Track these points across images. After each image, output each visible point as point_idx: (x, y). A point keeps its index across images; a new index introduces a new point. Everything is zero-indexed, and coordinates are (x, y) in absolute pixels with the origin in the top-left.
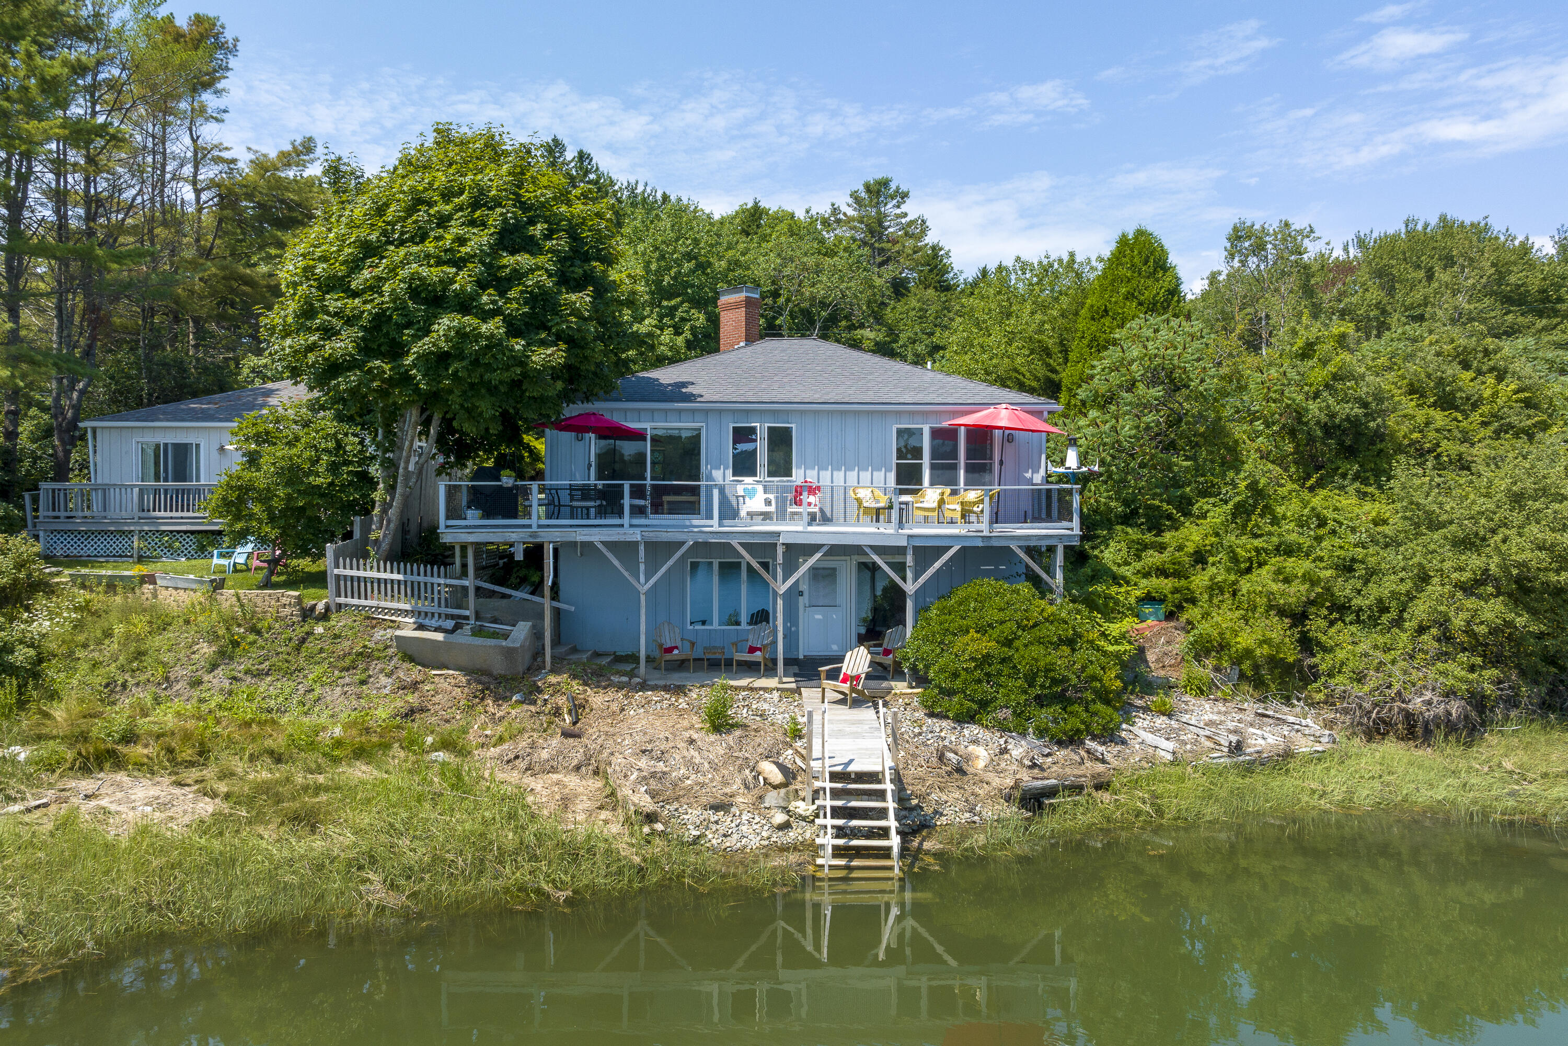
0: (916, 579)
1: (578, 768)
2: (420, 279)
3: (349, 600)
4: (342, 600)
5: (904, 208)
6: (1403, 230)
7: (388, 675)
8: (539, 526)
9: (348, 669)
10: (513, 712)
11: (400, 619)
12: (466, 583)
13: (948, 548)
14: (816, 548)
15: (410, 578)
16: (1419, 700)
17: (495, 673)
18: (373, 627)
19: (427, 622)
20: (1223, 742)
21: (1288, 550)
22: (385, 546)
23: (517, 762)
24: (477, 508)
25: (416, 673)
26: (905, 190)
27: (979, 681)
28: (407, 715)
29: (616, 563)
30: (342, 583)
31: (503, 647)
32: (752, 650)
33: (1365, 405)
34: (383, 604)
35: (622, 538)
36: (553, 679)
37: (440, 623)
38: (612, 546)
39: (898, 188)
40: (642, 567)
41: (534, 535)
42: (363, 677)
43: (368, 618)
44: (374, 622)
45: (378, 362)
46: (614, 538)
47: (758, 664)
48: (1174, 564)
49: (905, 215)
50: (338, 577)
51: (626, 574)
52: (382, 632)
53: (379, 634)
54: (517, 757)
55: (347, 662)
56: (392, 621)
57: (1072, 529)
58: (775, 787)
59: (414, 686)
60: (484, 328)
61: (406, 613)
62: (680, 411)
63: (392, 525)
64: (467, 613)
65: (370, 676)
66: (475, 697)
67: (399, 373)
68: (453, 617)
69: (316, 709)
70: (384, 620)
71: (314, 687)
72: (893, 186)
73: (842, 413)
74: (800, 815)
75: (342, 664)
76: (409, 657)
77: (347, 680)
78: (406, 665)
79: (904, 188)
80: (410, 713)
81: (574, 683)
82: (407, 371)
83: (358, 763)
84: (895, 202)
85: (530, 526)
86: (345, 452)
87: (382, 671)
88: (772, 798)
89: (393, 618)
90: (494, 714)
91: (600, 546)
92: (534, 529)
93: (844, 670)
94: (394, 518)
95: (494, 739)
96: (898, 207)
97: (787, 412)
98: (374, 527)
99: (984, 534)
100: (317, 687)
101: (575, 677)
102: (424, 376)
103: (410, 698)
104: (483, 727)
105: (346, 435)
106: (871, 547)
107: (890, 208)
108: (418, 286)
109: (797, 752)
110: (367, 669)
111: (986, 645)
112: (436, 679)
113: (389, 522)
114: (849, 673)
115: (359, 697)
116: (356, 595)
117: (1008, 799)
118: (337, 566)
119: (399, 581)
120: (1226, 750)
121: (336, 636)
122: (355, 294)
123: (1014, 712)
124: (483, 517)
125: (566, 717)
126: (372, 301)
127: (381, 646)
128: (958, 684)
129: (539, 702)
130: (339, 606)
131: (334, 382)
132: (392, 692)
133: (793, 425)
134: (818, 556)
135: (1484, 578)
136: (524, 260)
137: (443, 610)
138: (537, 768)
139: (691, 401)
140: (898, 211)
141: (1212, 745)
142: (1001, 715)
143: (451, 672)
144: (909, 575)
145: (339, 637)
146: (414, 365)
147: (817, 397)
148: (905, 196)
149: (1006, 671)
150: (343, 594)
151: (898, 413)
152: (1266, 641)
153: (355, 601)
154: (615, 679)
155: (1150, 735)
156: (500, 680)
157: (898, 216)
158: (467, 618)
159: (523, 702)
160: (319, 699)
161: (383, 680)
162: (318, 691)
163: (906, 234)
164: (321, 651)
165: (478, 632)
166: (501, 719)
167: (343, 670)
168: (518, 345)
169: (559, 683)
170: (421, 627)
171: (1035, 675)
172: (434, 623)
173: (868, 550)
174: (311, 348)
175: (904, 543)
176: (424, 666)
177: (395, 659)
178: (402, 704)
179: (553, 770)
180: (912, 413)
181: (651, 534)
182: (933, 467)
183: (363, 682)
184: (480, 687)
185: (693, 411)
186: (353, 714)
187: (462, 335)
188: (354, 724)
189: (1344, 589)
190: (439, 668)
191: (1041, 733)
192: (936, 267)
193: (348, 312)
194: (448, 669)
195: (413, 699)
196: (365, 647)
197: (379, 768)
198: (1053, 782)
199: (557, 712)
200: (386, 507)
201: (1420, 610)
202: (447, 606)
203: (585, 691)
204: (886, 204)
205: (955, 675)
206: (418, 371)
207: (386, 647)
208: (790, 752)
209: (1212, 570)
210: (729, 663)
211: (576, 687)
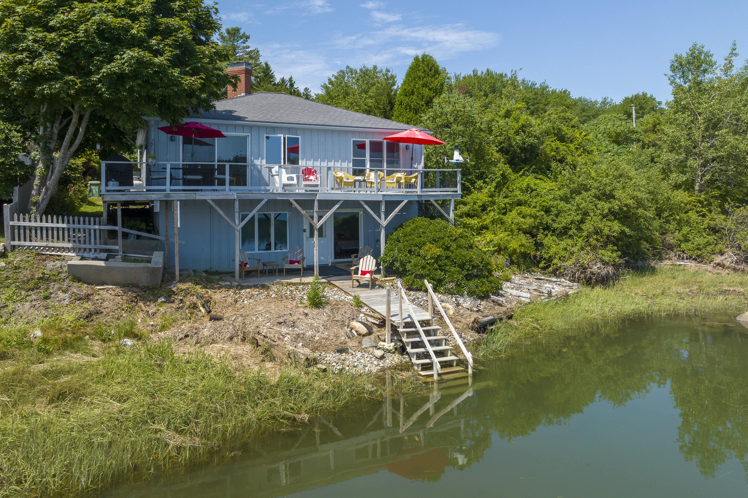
0: (386, 218)
1: (231, 339)
2: (106, 25)
3: (22, 243)
4: (16, 243)
5: (247, 44)
6: (472, 75)
7: (65, 292)
8: (171, 190)
9: (33, 290)
10: (161, 309)
11: (64, 254)
12: (116, 228)
13: (401, 202)
14: (334, 202)
15: (71, 226)
16: (596, 267)
17: (141, 285)
18: (44, 260)
19: (86, 255)
20: (544, 291)
21: (520, 203)
22: (43, 206)
23: (187, 339)
24: (116, 181)
25: (85, 289)
26: (248, 35)
27: (436, 269)
28: (87, 317)
29: (221, 212)
30: (16, 231)
31: (148, 268)
32: (292, 262)
33: (538, 138)
34: (50, 244)
35: (225, 197)
36: (182, 286)
37: (96, 255)
38: (218, 202)
39: (244, 33)
40: (237, 215)
41: (168, 195)
42: (47, 294)
43: (38, 254)
44: (44, 257)
45: (71, 77)
46: (221, 197)
47: (300, 270)
48: (474, 211)
49: (249, 47)
50: (13, 227)
51: (227, 219)
52: (52, 263)
53: (50, 264)
54: (187, 336)
55: (31, 285)
56: (58, 256)
57: (457, 192)
58: (364, 336)
59: (87, 297)
60: (156, 60)
61: (69, 250)
62: (235, 126)
63: (49, 192)
64: (117, 247)
65: (51, 293)
66: (132, 301)
67: (86, 86)
68: (105, 251)
69: (13, 319)
70: (51, 255)
71: (8, 303)
72: (242, 32)
73: (325, 131)
74: (387, 350)
75: (27, 286)
76: (77, 279)
77: (34, 297)
78: (76, 284)
79: (247, 34)
80: (89, 316)
81: (198, 287)
82: (94, 85)
83: (67, 352)
84: (242, 40)
85: (165, 190)
86: (12, 142)
87: (59, 289)
88: (366, 342)
89: (59, 253)
90: (148, 312)
91: (211, 202)
92: (168, 192)
93: (360, 269)
94: (51, 187)
95: (158, 328)
96: (244, 43)
97: (296, 129)
98: (34, 192)
99: (418, 193)
100: (10, 303)
101: (197, 284)
102: (107, 89)
103: (86, 305)
104: (144, 320)
105: (10, 130)
106: (364, 201)
107: (239, 43)
108: (104, 29)
109: (366, 314)
110: (48, 288)
111: (438, 251)
112: (100, 292)
113: (47, 190)
114: (363, 270)
115: (47, 308)
116: (28, 238)
117: (472, 329)
118: (12, 219)
119: (63, 229)
120: (547, 295)
121: (16, 268)
122: (51, 29)
123: (456, 284)
124: (120, 185)
125: (201, 308)
126: (68, 35)
127: (55, 273)
128: (425, 272)
129: (176, 301)
130: (14, 247)
131: (39, 88)
132: (71, 302)
133: (299, 137)
134: (337, 206)
135: (611, 212)
136: (174, 22)
137: (98, 246)
138: (203, 341)
139: (241, 120)
140: (244, 45)
141: (538, 293)
142: (450, 286)
143: (110, 287)
144: (383, 216)
145: (19, 268)
146: (100, 81)
147: (311, 122)
148: (248, 37)
149: (449, 263)
150: (17, 238)
151: (354, 132)
152: (522, 245)
153: (28, 243)
154: (222, 283)
155: (514, 291)
156: (145, 289)
157: (244, 48)
158: (117, 251)
159: (165, 302)
160: (13, 312)
161: (61, 295)
162: (11, 306)
163: (250, 56)
164: (7, 278)
165: (125, 259)
166: (154, 314)
167: (29, 290)
168: (176, 72)
169: (188, 289)
170: (83, 258)
171: (464, 264)
172: (91, 255)
173: (363, 203)
174: (21, 62)
175: (381, 199)
176: (88, 284)
177: (67, 280)
178: (82, 310)
179: (214, 341)
180: (360, 133)
181: (243, 195)
182: (371, 161)
183: (46, 298)
184: (134, 295)
185: (243, 126)
186: (46, 320)
187: (140, 62)
188: (51, 327)
189: (548, 219)
190: (103, 285)
191: (471, 294)
192: (268, 74)
193: (48, 41)
194: (108, 285)
195: (88, 305)
196: (43, 273)
197: (86, 353)
198: (491, 317)
199: (195, 306)
200: (44, 179)
201: (588, 226)
202: (100, 244)
203: (207, 292)
204: (238, 41)
205: (424, 268)
206: (103, 85)
207: (59, 273)
208: (362, 315)
209: (492, 214)
210: (281, 271)
211: (199, 289)
